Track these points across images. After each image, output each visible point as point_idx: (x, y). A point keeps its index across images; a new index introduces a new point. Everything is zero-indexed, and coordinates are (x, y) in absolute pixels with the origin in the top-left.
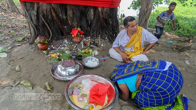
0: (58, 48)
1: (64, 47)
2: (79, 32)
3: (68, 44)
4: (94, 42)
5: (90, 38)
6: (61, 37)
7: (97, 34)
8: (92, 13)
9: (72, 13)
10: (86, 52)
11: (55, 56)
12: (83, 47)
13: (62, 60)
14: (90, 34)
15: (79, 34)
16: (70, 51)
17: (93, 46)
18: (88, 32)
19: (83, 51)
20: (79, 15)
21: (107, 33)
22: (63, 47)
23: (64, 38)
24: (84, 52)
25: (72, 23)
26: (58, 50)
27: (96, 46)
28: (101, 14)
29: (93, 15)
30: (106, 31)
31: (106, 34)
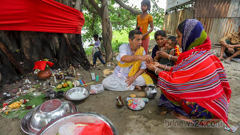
0: (18, 93)
1: (27, 90)
2: (48, 64)
3: (32, 84)
4: (67, 73)
5: (60, 70)
6: (17, 78)
7: (68, 64)
8: (57, 41)
9: (29, 44)
10: (64, 86)
11: (17, 105)
12: (56, 82)
13: (34, 106)
14: (58, 65)
15: (48, 66)
16: (39, 91)
17: (69, 78)
18: (56, 63)
19: (59, 86)
20: (40, 45)
21: (78, 60)
22: (25, 90)
23: (23, 78)
24: (61, 86)
25: (30, 57)
26: (18, 96)
27: (72, 76)
28: (68, 40)
29: (58, 43)
30: (77, 58)
31: (78, 62)
